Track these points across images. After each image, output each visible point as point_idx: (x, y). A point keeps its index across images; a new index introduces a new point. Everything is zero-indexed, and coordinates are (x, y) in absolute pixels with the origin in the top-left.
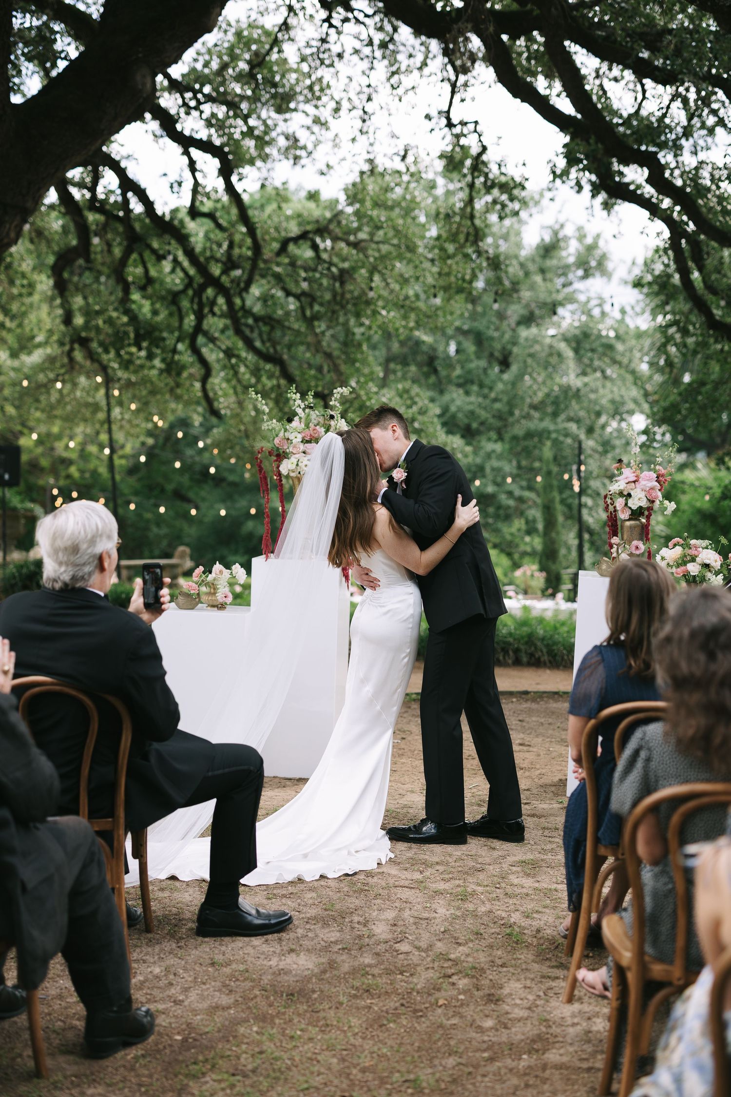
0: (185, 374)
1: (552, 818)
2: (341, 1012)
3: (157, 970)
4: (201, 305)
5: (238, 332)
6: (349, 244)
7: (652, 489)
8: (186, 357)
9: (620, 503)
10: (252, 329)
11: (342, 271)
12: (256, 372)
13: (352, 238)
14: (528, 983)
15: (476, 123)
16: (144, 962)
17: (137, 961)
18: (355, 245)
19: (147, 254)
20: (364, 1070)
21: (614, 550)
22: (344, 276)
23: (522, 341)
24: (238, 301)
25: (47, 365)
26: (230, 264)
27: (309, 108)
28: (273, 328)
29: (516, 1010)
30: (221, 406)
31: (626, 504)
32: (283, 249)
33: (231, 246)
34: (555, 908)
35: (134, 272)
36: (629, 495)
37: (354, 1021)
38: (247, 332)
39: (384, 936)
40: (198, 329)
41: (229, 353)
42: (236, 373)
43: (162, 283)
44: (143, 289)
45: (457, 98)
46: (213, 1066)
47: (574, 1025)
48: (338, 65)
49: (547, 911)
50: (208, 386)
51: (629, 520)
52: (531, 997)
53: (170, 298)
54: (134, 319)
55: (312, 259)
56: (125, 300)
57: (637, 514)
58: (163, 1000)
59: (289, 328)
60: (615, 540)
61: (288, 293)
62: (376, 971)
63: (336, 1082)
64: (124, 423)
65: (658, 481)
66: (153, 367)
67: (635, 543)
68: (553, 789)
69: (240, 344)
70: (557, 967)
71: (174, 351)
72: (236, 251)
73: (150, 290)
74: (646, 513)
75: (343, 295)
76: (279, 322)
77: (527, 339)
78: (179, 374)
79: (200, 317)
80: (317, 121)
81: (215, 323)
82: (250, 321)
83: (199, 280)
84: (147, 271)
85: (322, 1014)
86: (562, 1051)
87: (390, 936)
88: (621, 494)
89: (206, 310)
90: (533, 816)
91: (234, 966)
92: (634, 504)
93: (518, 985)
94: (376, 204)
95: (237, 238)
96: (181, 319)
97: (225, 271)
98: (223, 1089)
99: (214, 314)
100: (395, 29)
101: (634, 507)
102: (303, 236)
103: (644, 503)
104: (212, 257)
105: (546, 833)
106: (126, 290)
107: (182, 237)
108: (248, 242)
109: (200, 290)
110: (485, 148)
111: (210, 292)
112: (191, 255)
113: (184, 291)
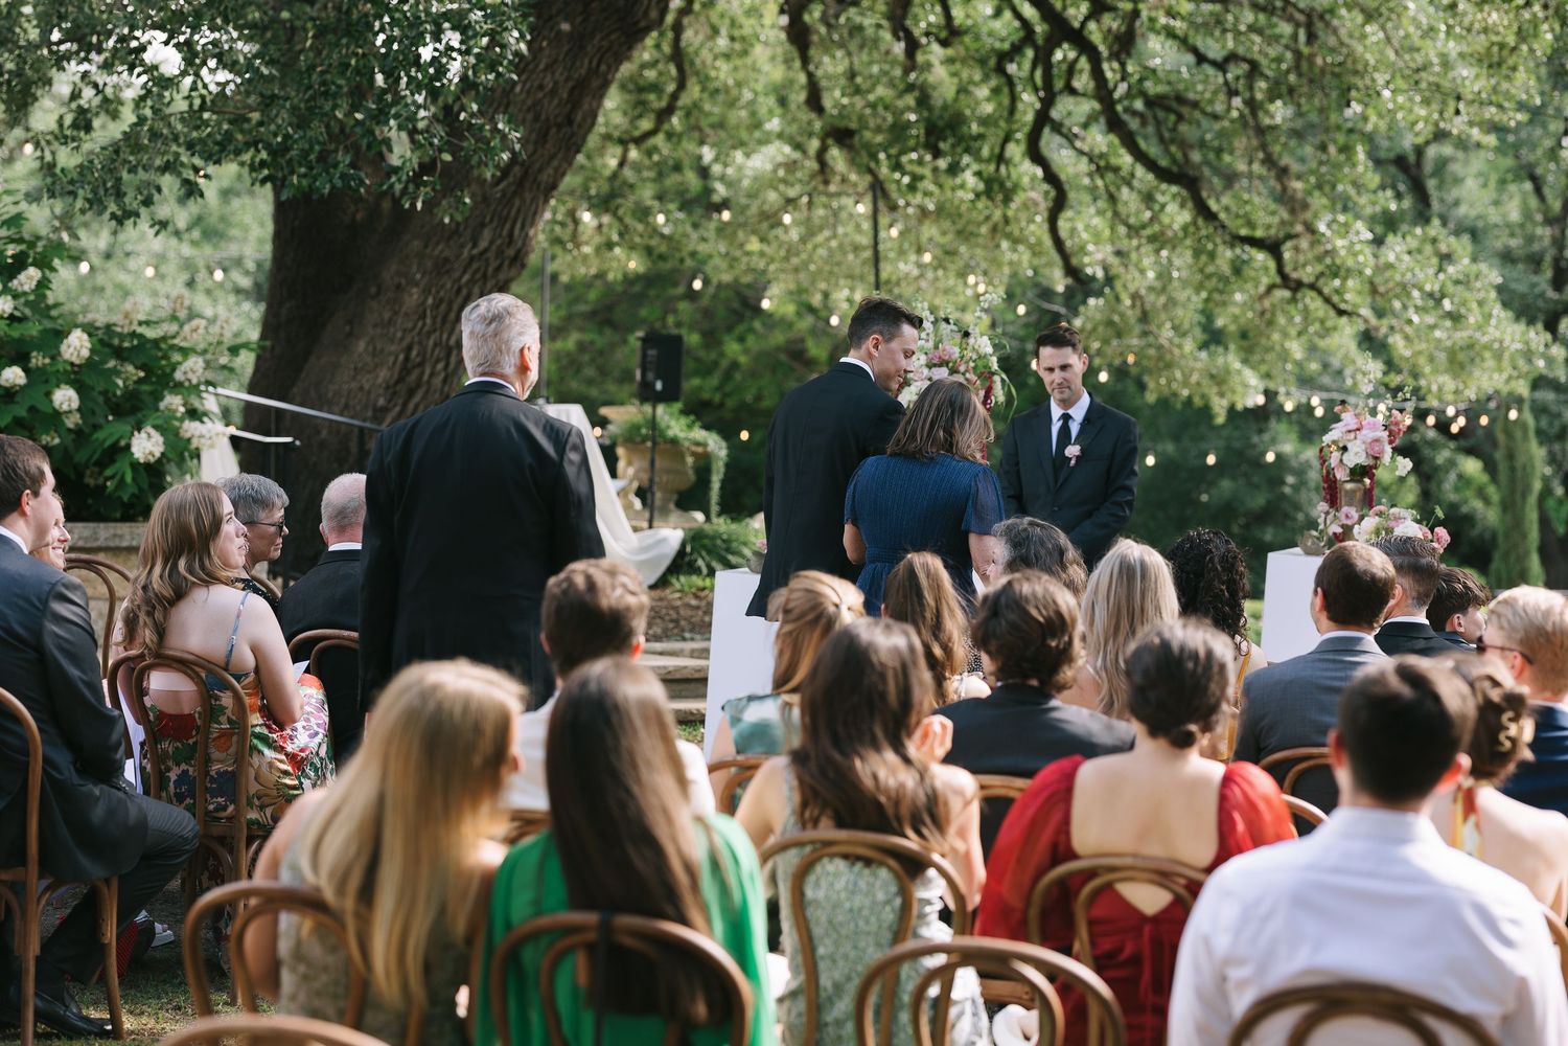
0: (1018, 199)
4: (1047, 75)
5: (1115, 125)
7: (1377, 440)
8: (1026, 171)
9: (1335, 457)
10: (1141, 120)
12: (1148, 198)
21: (1322, 520)
25: (781, 173)
28: (1181, 117)
30: (1086, 260)
31: (1342, 461)
36: (1345, 449)
40: (1043, 119)
42: (1114, 202)
43: (977, 35)
50: (1063, 225)
51: (1351, 480)
53: (992, 62)
54: (923, 102)
56: (909, 67)
60: (1323, 507)
61: (1201, 58)
64: (923, 284)
65: (1387, 431)
66: (962, 186)
67: (1345, 510)
71: (1000, 158)
73: (957, 47)
74: (1371, 474)
78: (1007, 200)
79: (1047, 98)
81: (1074, 109)
83: (1044, 30)
84: (949, 16)
88: (1336, 447)
89: (1059, 84)
92: (1352, 460)
96: (1012, 102)
99: (1073, 92)
101: (1353, 465)
103: (1362, 460)
106: (912, 46)
109: (1047, 47)
111: (1064, 53)
113: (1018, 49)
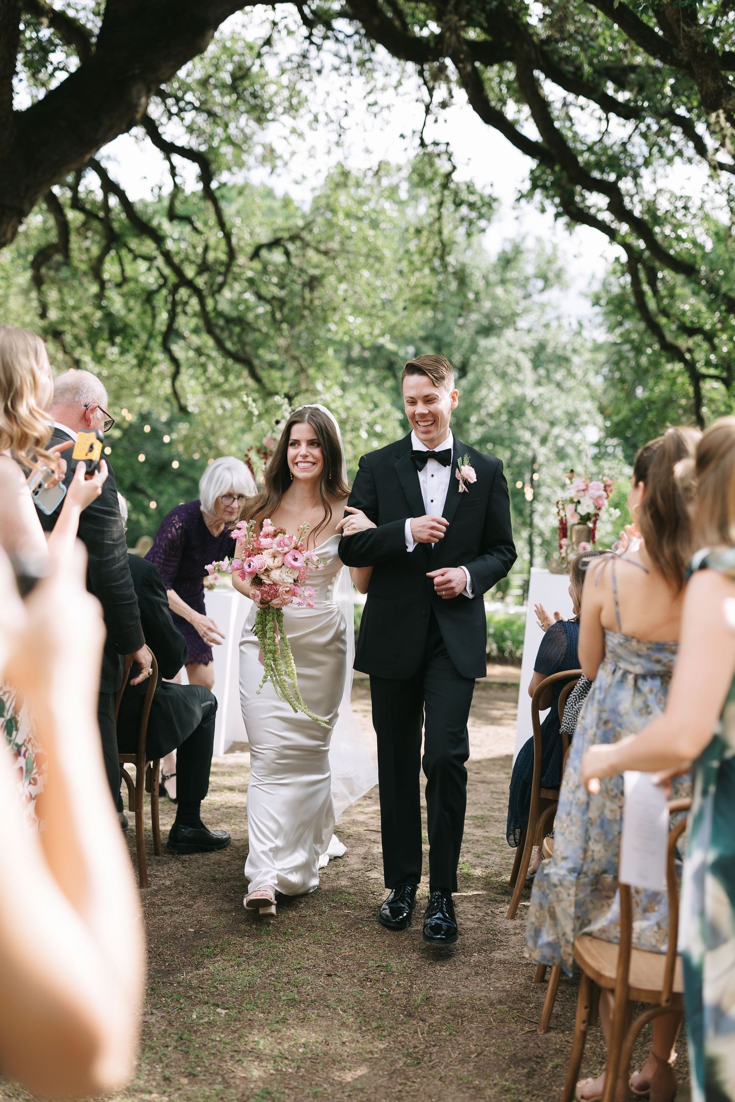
0: (155, 370)
1: (499, 785)
2: (324, 917)
3: (168, 883)
4: (174, 304)
5: (210, 331)
6: (318, 251)
7: (600, 497)
8: (158, 355)
9: (570, 508)
10: (222, 329)
11: (312, 278)
12: (225, 371)
13: (322, 247)
14: (479, 904)
15: (448, 144)
16: (156, 876)
17: (151, 876)
18: (326, 253)
19: (124, 252)
20: (344, 958)
21: (563, 551)
22: (313, 283)
23: (480, 350)
24: (210, 303)
26: (206, 267)
27: (286, 119)
28: (243, 330)
29: (468, 923)
30: (189, 403)
31: (576, 510)
32: (255, 255)
33: (206, 249)
34: (501, 851)
35: (111, 270)
36: (579, 502)
37: (335, 925)
38: (217, 331)
39: (356, 867)
40: (171, 328)
41: (199, 351)
42: (205, 371)
43: (136, 281)
44: (119, 285)
45: (430, 118)
46: (222, 950)
47: (515, 934)
48: (317, 79)
49: (495, 853)
50: (178, 384)
51: (579, 524)
52: (480, 914)
53: (144, 296)
54: (108, 316)
55: (283, 264)
56: (100, 296)
57: (585, 519)
58: (175, 904)
59: (259, 330)
60: (564, 541)
61: (260, 297)
62: (351, 891)
63: (322, 965)
65: (605, 490)
66: (125, 363)
67: (583, 544)
68: (501, 762)
69: (210, 342)
70: (503, 894)
71: (146, 348)
72: (211, 256)
73: (125, 289)
74: (593, 519)
75: (312, 301)
76: (248, 324)
77: (486, 348)
78: (150, 371)
79: (173, 316)
80: (294, 131)
81: (186, 323)
82: (221, 322)
83: (173, 279)
84: (123, 271)
85: (308, 919)
86: (505, 952)
87: (362, 866)
88: (572, 501)
89: (179, 309)
90: (483, 782)
91: (232, 882)
92: (583, 510)
93: (470, 905)
94: (348, 215)
95: (212, 242)
96: (154, 317)
97: (200, 273)
98: (232, 966)
99: (185, 313)
100: (373, 49)
101: (583, 513)
102: (276, 243)
103: (592, 510)
104: (187, 259)
105: (495, 795)
106: (103, 287)
107: (159, 239)
108: (223, 246)
109: (174, 291)
110: (454, 168)
111: (183, 293)
112: (167, 256)
113: (157, 291)
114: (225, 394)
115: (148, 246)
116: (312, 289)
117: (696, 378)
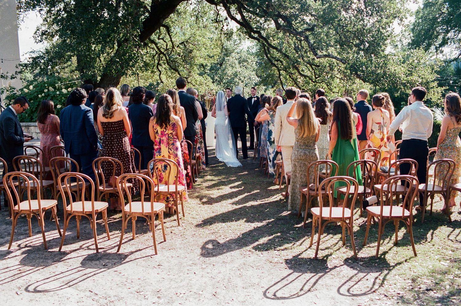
0: (155, 74)
4: (159, 58)
5: (168, 64)
6: (192, 44)
8: (156, 70)
11: (191, 50)
12: (171, 73)
26: (167, 50)
28: (175, 63)
32: (178, 46)
33: (167, 45)
38: (170, 64)
40: (158, 64)
41: (165, 69)
42: (167, 73)
43: (150, 53)
45: (218, 16)
50: (161, 76)
53: (152, 57)
55: (184, 47)
61: (180, 56)
69: (168, 66)
71: (153, 68)
72: (168, 47)
73: (148, 55)
75: (191, 55)
79: (159, 61)
81: (162, 62)
82: (170, 62)
83: (159, 52)
95: (169, 44)
96: (155, 61)
97: (165, 51)
99: (162, 60)
102: (182, 43)
104: (162, 48)
107: (156, 44)
108: (171, 45)
109: (159, 55)
110: (224, 26)
111: (161, 55)
112: (157, 47)
113: (156, 55)
114: (172, 78)
115: (153, 46)
116: (191, 53)
117: (279, 70)
